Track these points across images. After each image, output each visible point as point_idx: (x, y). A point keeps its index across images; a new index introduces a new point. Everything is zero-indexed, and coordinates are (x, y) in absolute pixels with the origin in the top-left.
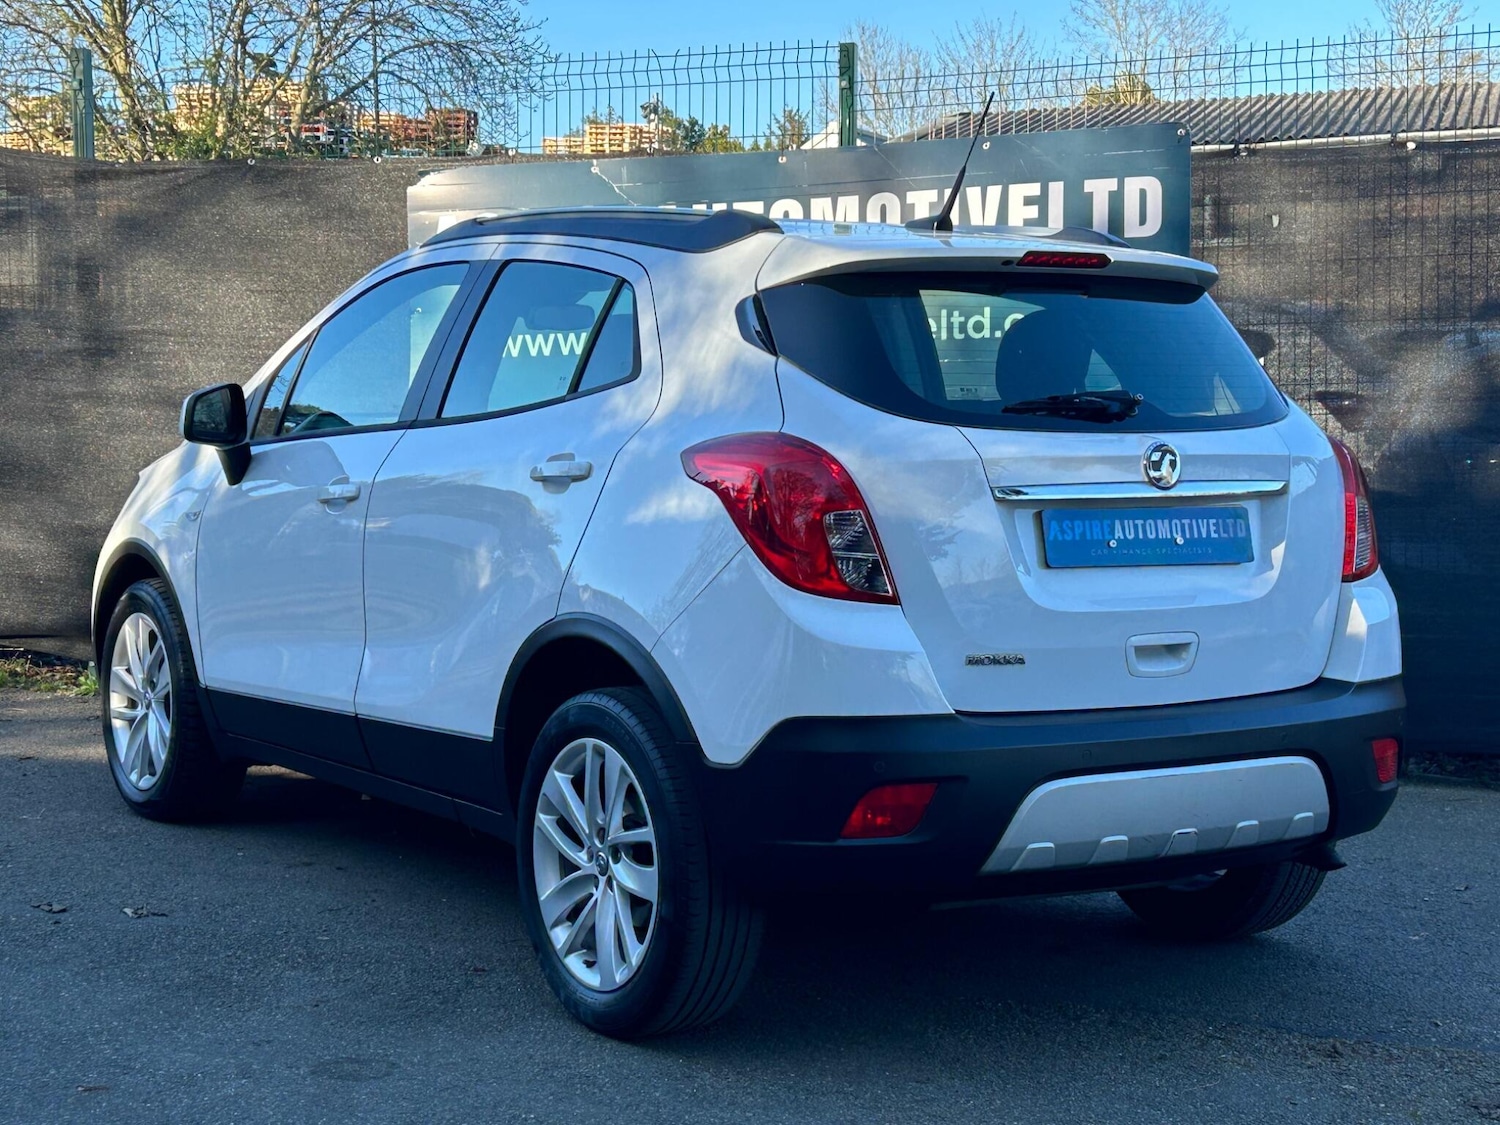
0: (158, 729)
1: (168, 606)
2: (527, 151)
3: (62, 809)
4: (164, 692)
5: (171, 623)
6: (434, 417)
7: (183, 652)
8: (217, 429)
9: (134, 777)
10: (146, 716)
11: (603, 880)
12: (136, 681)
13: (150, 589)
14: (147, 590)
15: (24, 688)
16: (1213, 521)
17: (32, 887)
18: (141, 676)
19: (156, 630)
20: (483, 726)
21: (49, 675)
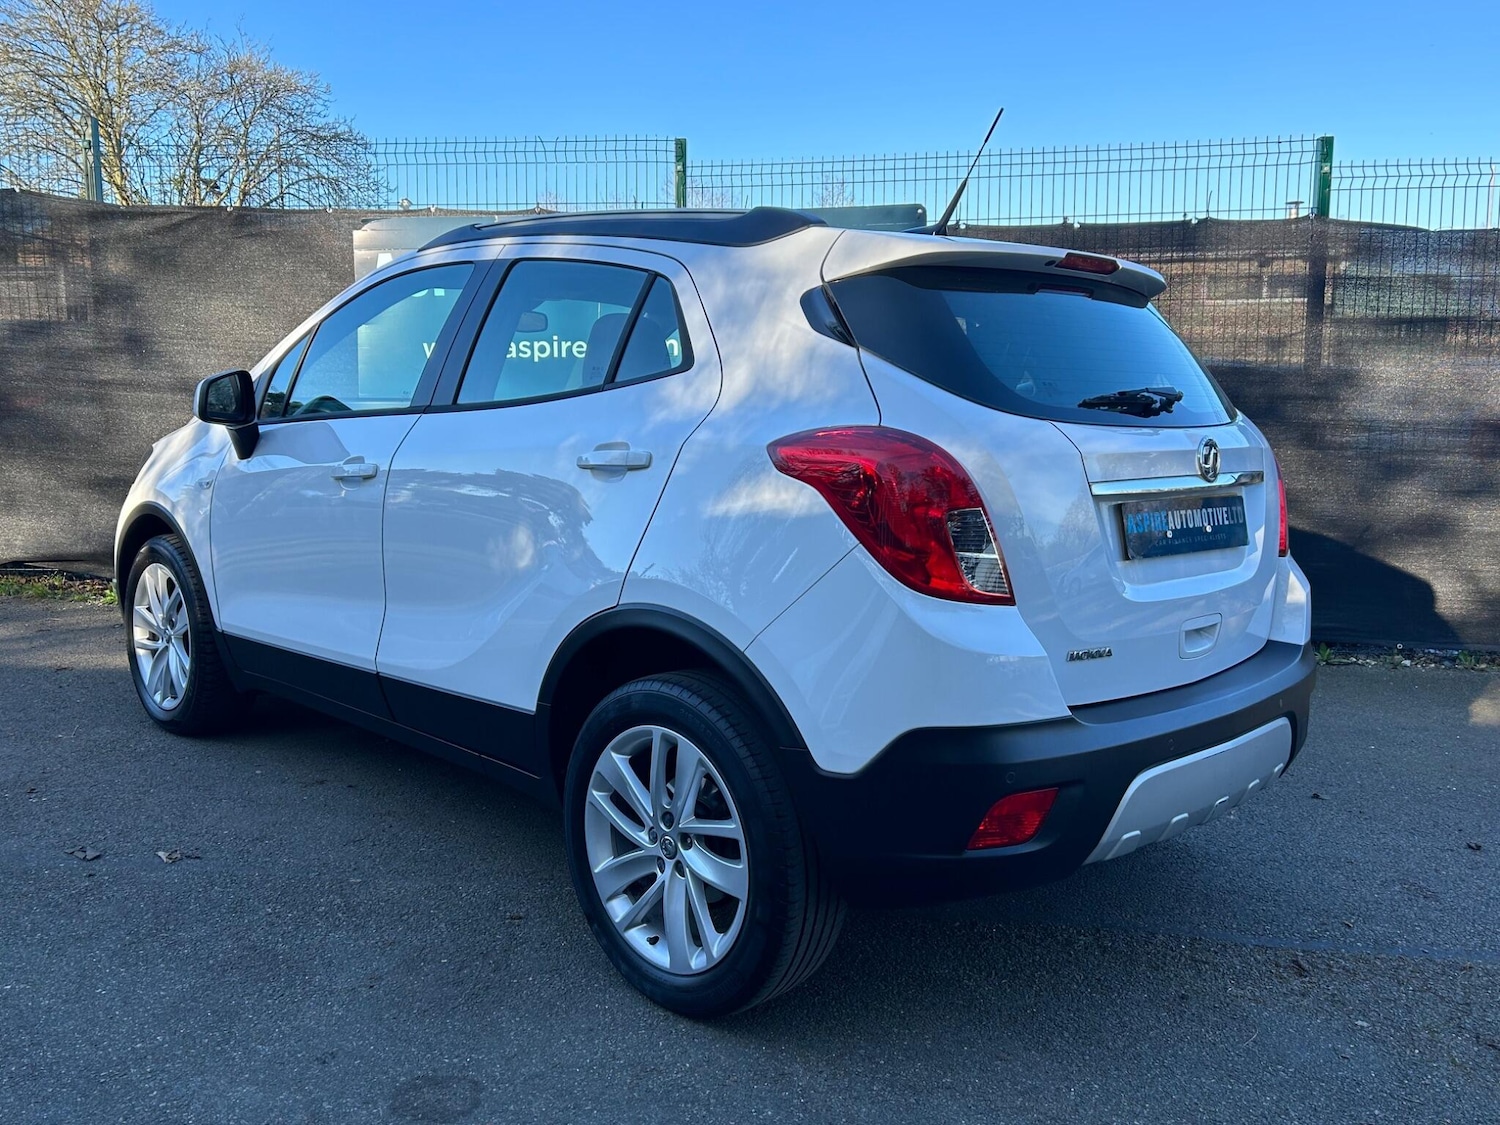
0: (178, 661)
1: (184, 560)
2: (445, 207)
3: (94, 725)
4: (184, 630)
5: (187, 575)
6: (450, 403)
7: (200, 599)
8: (225, 410)
9: (158, 697)
10: (167, 648)
11: (669, 864)
12: (157, 618)
13: (166, 544)
14: (164, 545)
15: (61, 599)
16: (1225, 509)
17: (66, 826)
18: (161, 615)
19: (174, 579)
20: (527, 700)
21: (81, 587)
